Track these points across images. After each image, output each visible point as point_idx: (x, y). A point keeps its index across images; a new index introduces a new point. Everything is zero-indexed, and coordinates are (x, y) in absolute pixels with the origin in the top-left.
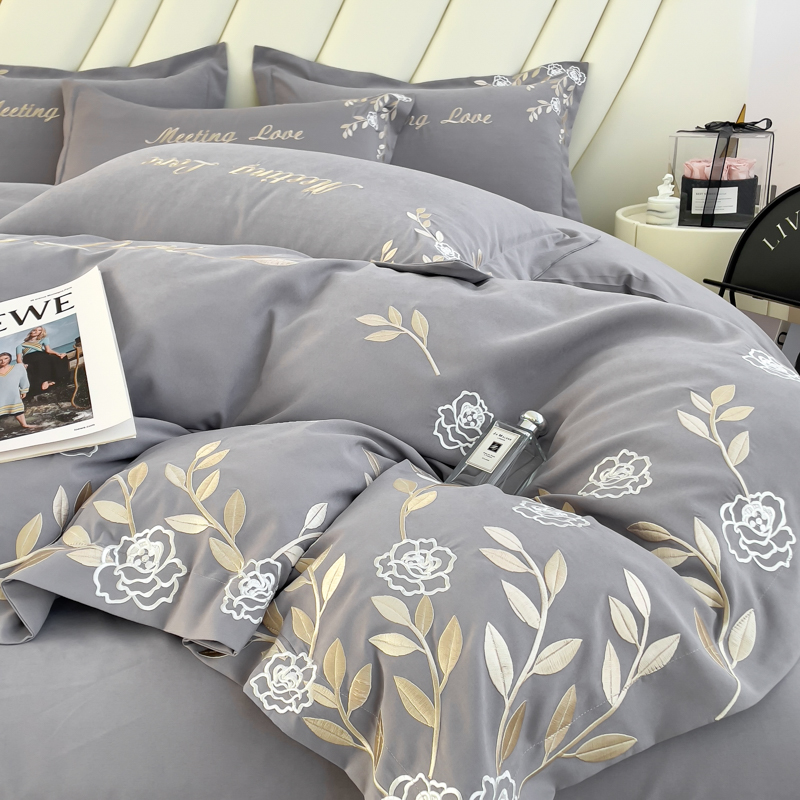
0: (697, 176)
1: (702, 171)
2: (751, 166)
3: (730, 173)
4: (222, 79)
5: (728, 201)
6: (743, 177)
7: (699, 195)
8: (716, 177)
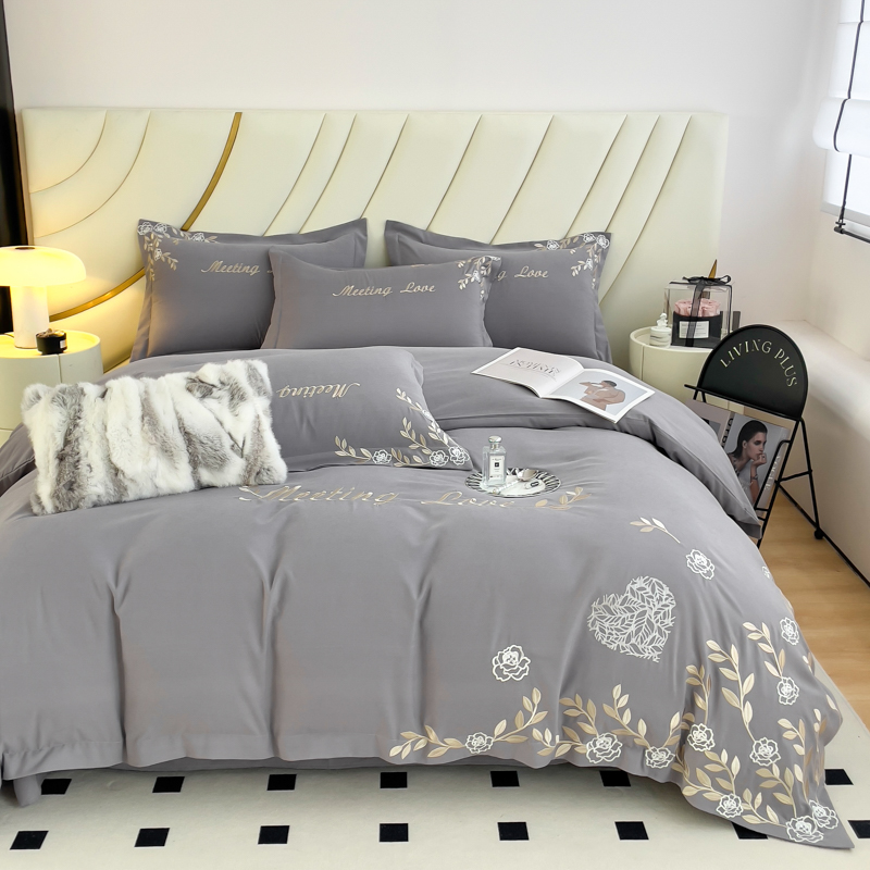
0: (682, 313)
1: (686, 310)
2: (717, 307)
3: (704, 311)
4: (364, 243)
5: (702, 330)
6: (712, 315)
7: (684, 325)
8: (694, 315)
